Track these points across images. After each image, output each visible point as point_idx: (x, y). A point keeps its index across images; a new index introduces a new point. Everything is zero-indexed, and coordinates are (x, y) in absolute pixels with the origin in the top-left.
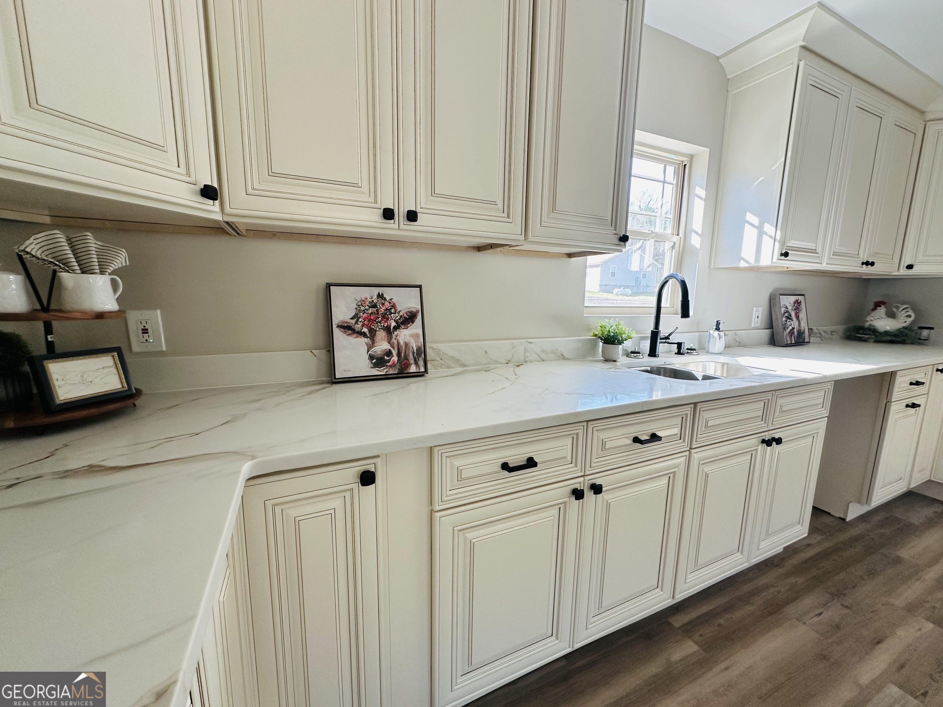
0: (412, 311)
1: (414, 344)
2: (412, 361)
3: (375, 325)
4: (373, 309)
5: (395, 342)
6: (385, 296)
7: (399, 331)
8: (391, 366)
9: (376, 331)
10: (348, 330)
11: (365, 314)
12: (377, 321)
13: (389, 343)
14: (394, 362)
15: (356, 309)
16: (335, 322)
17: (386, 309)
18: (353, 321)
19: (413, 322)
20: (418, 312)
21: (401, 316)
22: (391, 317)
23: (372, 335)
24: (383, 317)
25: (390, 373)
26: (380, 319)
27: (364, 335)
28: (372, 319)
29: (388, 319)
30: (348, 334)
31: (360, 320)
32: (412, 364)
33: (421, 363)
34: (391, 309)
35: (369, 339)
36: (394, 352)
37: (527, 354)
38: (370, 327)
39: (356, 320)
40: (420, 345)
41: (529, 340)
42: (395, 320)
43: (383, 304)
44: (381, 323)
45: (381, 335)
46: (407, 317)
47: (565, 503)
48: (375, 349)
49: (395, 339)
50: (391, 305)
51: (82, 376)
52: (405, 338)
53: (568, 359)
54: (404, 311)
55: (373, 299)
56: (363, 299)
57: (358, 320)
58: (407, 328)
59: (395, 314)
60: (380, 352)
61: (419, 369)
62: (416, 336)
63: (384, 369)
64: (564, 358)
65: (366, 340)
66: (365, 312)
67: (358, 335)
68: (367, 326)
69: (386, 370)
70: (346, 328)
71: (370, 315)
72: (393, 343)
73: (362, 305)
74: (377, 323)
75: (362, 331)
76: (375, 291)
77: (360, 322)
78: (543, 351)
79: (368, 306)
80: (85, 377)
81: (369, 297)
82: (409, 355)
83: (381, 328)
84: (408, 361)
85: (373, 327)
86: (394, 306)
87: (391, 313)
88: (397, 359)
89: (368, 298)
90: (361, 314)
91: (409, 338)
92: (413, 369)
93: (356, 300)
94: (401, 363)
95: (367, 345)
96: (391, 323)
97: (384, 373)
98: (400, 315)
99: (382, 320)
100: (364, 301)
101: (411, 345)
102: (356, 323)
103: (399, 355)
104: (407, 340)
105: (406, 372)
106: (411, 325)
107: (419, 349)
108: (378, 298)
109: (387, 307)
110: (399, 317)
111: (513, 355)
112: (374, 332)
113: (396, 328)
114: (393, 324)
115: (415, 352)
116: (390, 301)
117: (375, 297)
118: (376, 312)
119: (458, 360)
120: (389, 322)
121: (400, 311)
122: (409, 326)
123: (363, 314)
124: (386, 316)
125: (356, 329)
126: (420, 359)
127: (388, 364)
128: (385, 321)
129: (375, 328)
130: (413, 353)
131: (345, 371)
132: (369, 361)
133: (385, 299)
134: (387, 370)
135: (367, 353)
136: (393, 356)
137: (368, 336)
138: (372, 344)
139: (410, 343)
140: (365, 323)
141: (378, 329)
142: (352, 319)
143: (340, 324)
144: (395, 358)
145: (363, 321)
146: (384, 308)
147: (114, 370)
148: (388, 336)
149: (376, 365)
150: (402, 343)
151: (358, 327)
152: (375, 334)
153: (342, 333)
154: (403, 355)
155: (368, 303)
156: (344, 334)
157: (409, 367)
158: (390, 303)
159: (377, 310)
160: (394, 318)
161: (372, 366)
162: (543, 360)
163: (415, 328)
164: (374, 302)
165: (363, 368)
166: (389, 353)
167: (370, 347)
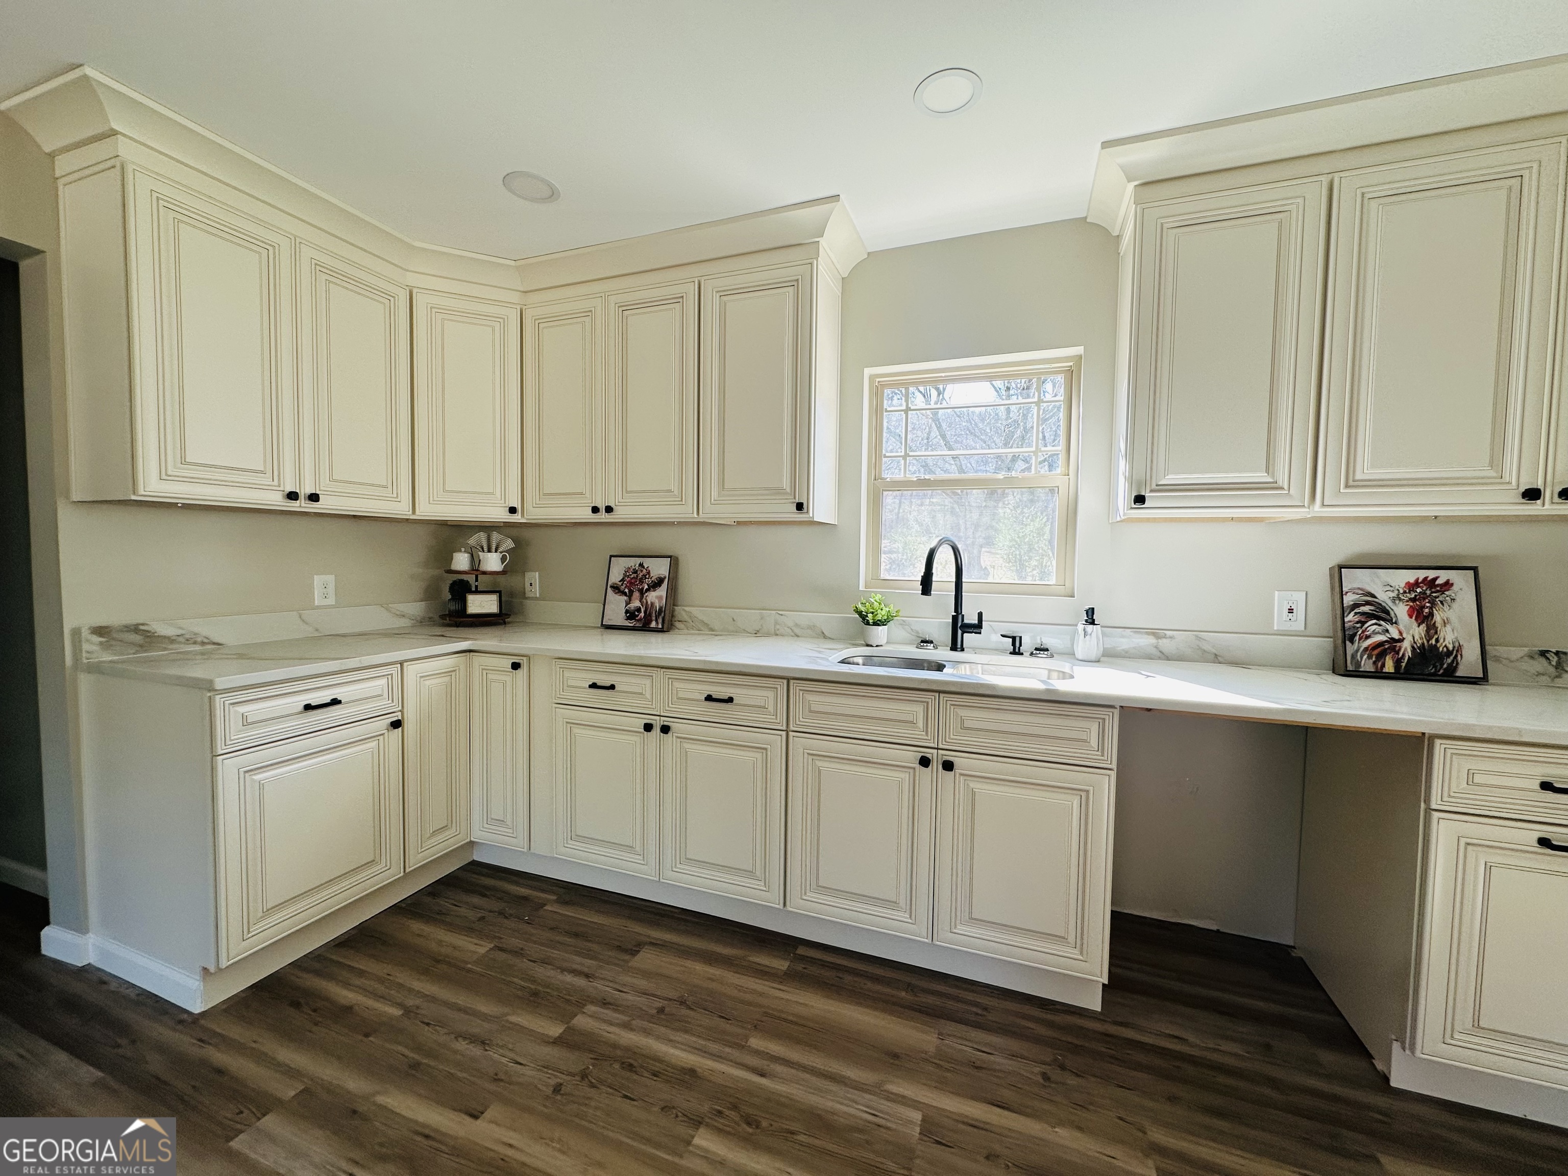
0: (661, 577)
1: (658, 605)
2: (654, 618)
3: (633, 587)
4: (635, 575)
5: (645, 601)
6: (644, 564)
7: (649, 593)
12: (635, 584)
13: (640, 602)
14: (641, 617)
15: (624, 574)
18: (620, 583)
19: (660, 586)
20: (665, 577)
22: (645, 581)
23: (630, 596)
24: (640, 581)
25: (636, 626)
26: (638, 582)
27: (625, 594)
28: (632, 583)
29: (643, 583)
30: (616, 592)
32: (653, 621)
33: (660, 621)
34: (647, 575)
35: (628, 597)
36: (643, 610)
37: (778, 627)
38: (630, 588)
40: (662, 605)
41: (780, 612)
42: (647, 584)
43: (642, 571)
44: (637, 586)
45: (636, 594)
46: (656, 582)
47: (643, 733)
48: (631, 606)
49: (645, 599)
50: (647, 571)
51: (477, 603)
52: (652, 599)
53: (830, 638)
54: (655, 577)
55: (636, 567)
57: (623, 582)
58: (655, 591)
59: (648, 579)
60: (633, 608)
61: (658, 625)
62: (660, 598)
63: (633, 622)
64: (825, 637)
65: (626, 598)
67: (621, 594)
68: (628, 587)
70: (616, 589)
71: (631, 580)
72: (643, 602)
73: (628, 571)
75: (625, 591)
76: (639, 560)
77: (624, 584)
78: (797, 625)
79: (632, 572)
80: (482, 604)
81: (633, 565)
82: (652, 613)
83: (637, 590)
84: (651, 618)
86: (649, 573)
87: (646, 579)
88: (644, 615)
90: (626, 578)
91: (654, 599)
92: (653, 624)
94: (646, 618)
95: (626, 602)
97: (632, 625)
98: (652, 580)
100: (630, 568)
102: (622, 585)
103: (645, 612)
104: (653, 601)
105: (647, 627)
107: (661, 608)
108: (639, 566)
109: (644, 573)
110: (650, 582)
111: (762, 626)
112: (632, 593)
113: (648, 590)
114: (646, 587)
115: (658, 611)
116: (647, 569)
117: (637, 565)
119: (707, 625)
120: (643, 585)
121: (652, 577)
122: (657, 589)
123: (628, 578)
124: (642, 580)
125: (621, 589)
126: (660, 617)
127: (637, 618)
128: (640, 584)
129: (633, 590)
130: (656, 612)
131: (610, 620)
132: (624, 615)
133: (644, 567)
134: (635, 623)
135: (625, 608)
136: (641, 612)
137: (628, 595)
138: (629, 602)
139: (654, 603)
142: (620, 581)
143: (612, 585)
144: (642, 614)
145: (626, 583)
146: (642, 574)
147: (496, 602)
148: (640, 596)
149: (628, 618)
150: (649, 603)
153: (612, 592)
154: (648, 612)
155: (632, 570)
157: (651, 623)
159: (637, 576)
160: (647, 582)
161: (626, 618)
162: (798, 636)
163: (662, 591)
164: (636, 569)
165: (620, 620)
166: (639, 610)
167: (627, 604)
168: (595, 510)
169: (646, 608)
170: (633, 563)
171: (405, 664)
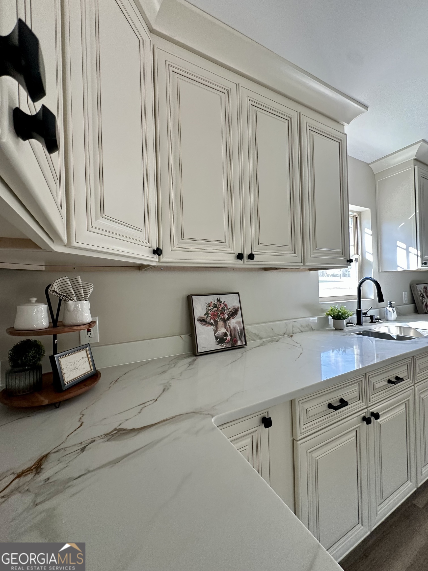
0: (236, 308)
1: (238, 328)
2: (238, 339)
3: (217, 318)
4: (216, 308)
5: (228, 327)
6: (221, 300)
7: (230, 320)
8: (227, 343)
9: (218, 321)
10: (203, 322)
11: (212, 312)
12: (218, 315)
13: (225, 328)
14: (229, 340)
15: (207, 309)
17: (222, 308)
18: (206, 317)
19: (237, 315)
20: (238, 308)
21: (230, 312)
22: (225, 312)
23: (216, 325)
24: (221, 313)
25: (227, 347)
26: (219, 314)
27: (211, 324)
28: (215, 315)
29: (223, 314)
30: (203, 324)
31: (209, 315)
32: (238, 340)
33: (243, 339)
34: (225, 307)
35: (214, 327)
36: (229, 334)
37: (294, 329)
38: (215, 319)
39: (207, 315)
40: (241, 328)
41: (294, 320)
42: (227, 314)
43: (220, 305)
44: (220, 317)
45: (221, 323)
46: (233, 312)
47: (359, 427)
48: (218, 333)
49: (228, 326)
50: (224, 305)
51: (74, 365)
52: (233, 324)
53: (315, 330)
54: (231, 309)
55: (215, 302)
56: (210, 303)
57: (208, 315)
58: (234, 319)
59: (227, 310)
60: (221, 334)
61: (242, 343)
62: (238, 323)
63: (224, 345)
64: (313, 330)
65: (213, 327)
66: (211, 310)
67: (209, 325)
68: (213, 319)
69: (224, 346)
70: (203, 321)
71: (214, 312)
72: (228, 328)
73: (209, 307)
74: (218, 316)
75: (211, 322)
77: (209, 317)
78: (302, 326)
79: (213, 306)
81: (212, 301)
82: (236, 335)
83: (220, 320)
84: (236, 339)
85: (216, 319)
87: (225, 310)
88: (230, 338)
89: (212, 302)
90: (209, 312)
91: (235, 324)
92: (239, 343)
93: (206, 304)
94: (233, 340)
95: (214, 331)
96: (225, 316)
97: (224, 347)
98: (230, 311)
99: (220, 314)
100: (210, 304)
101: (237, 328)
102: (207, 317)
103: (231, 335)
104: (234, 326)
105: (235, 346)
106: (236, 317)
107: (241, 330)
108: (217, 301)
109: (222, 307)
110: (229, 312)
111: (286, 330)
112: (217, 323)
113: (228, 319)
114: (227, 316)
115: (239, 332)
116: (224, 303)
117: (216, 301)
118: (217, 310)
119: (258, 335)
120: (224, 316)
121: (230, 308)
122: (235, 317)
123: (210, 312)
124: (223, 312)
125: (207, 321)
126: (242, 337)
127: (226, 341)
128: (222, 315)
129: (217, 320)
130: (238, 333)
131: (203, 347)
132: (215, 340)
133: (221, 302)
134: (225, 345)
135: (214, 335)
136: (228, 336)
137: (214, 325)
138: (217, 330)
139: (236, 327)
140: (212, 317)
141: (219, 320)
142: (205, 315)
143: (199, 319)
144: (229, 338)
145: (211, 316)
146: (221, 307)
147: (86, 359)
148: (224, 324)
149: (219, 343)
150: (232, 328)
151: (208, 320)
152: (218, 323)
153: (200, 324)
154: (233, 335)
155: (212, 305)
156: (201, 324)
157: (237, 342)
158: (224, 304)
159: (218, 309)
160: (227, 313)
161: (217, 343)
162: (302, 332)
163: (238, 318)
164: (216, 304)
165: (213, 345)
166: (226, 335)
167: (215, 331)
169: (230, 332)
170: (212, 299)
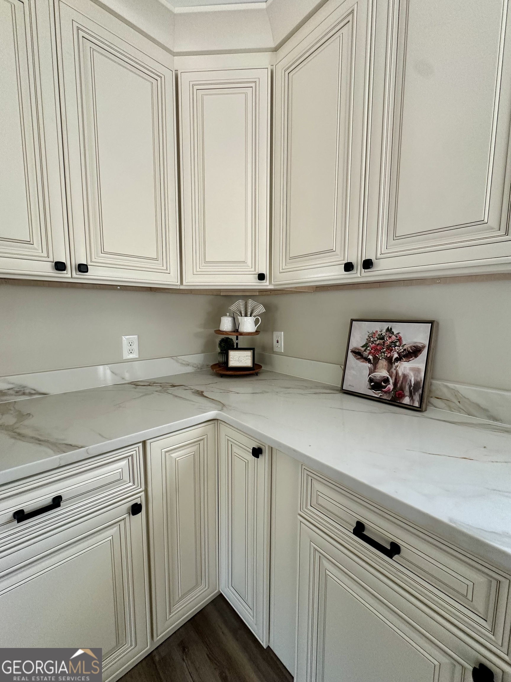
0: (417, 346)
1: (413, 378)
2: (407, 393)
3: (379, 354)
4: (381, 341)
5: (394, 372)
6: (393, 330)
7: (400, 363)
8: (385, 392)
9: (379, 359)
10: (358, 355)
11: (373, 345)
12: (382, 351)
13: (388, 371)
14: (390, 390)
15: (367, 339)
16: (351, 348)
17: (392, 341)
18: (363, 349)
19: (416, 356)
20: (424, 347)
21: (405, 350)
22: (395, 349)
23: (375, 362)
24: (388, 348)
25: (383, 398)
26: (385, 349)
27: (369, 361)
28: (378, 349)
29: (392, 350)
30: (357, 358)
31: (369, 348)
32: (406, 396)
33: (417, 397)
34: (396, 342)
35: (372, 365)
36: (391, 381)
38: (375, 355)
39: (365, 348)
40: (419, 379)
42: (398, 352)
43: (390, 337)
44: (385, 353)
45: (383, 363)
46: (411, 351)
47: (462, 666)
48: (375, 374)
49: (395, 369)
50: (397, 338)
52: (404, 370)
54: (409, 346)
55: (382, 333)
56: (374, 332)
57: (367, 348)
58: (408, 361)
59: (399, 347)
60: (379, 377)
61: (413, 403)
62: (417, 371)
63: (379, 393)
65: (369, 365)
66: (373, 343)
67: (365, 360)
68: (373, 354)
69: (380, 394)
70: (357, 353)
71: (377, 346)
72: (392, 372)
73: (372, 337)
74: (381, 353)
75: (368, 358)
76: (386, 325)
77: (368, 350)
79: (377, 338)
80: (240, 358)
81: (379, 330)
82: (405, 387)
83: (384, 358)
84: (403, 392)
85: (378, 356)
86: (400, 340)
87: (396, 346)
88: (393, 387)
89: (378, 332)
90: (370, 344)
91: (408, 371)
92: (406, 400)
93: (369, 333)
94: (396, 391)
95: (370, 370)
96: (394, 355)
97: (378, 396)
98: (404, 348)
99: (386, 351)
100: (374, 333)
101: (410, 377)
102: (365, 351)
103: (395, 384)
104: (405, 373)
105: (399, 402)
106: (413, 359)
107: (417, 384)
108: (386, 331)
109: (393, 340)
110: (402, 350)
112: (377, 361)
113: (397, 360)
114: (396, 355)
115: (413, 385)
116: (397, 335)
117: (385, 331)
118: (382, 344)
120: (392, 353)
121: (405, 345)
122: (411, 359)
123: (372, 344)
124: (391, 348)
125: (364, 355)
126: (416, 393)
127: (383, 390)
128: (388, 352)
129: (379, 357)
130: (410, 386)
131: (350, 385)
132: (368, 383)
133: (393, 333)
134: (382, 395)
135: (368, 376)
136: (389, 384)
137: (372, 362)
138: (374, 370)
139: (408, 376)
140: (371, 352)
141: (381, 358)
142: (362, 347)
143: (353, 350)
144: (391, 386)
145: (371, 349)
146: (390, 341)
147: (250, 358)
148: (388, 365)
149: (373, 388)
150: (400, 374)
151: (365, 354)
152: (378, 362)
153: (353, 357)
154: (399, 385)
155: (377, 335)
156: (355, 357)
157: (403, 398)
158: (396, 337)
159: (384, 342)
160: (397, 351)
161: (370, 387)
163: (418, 362)
164: (383, 335)
165: (363, 387)
166: (386, 381)
167: (371, 372)
168: (349, 267)
169: (396, 379)
170: (380, 328)
171: (148, 442)
